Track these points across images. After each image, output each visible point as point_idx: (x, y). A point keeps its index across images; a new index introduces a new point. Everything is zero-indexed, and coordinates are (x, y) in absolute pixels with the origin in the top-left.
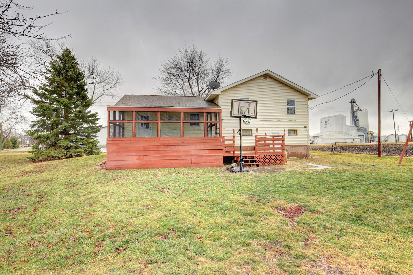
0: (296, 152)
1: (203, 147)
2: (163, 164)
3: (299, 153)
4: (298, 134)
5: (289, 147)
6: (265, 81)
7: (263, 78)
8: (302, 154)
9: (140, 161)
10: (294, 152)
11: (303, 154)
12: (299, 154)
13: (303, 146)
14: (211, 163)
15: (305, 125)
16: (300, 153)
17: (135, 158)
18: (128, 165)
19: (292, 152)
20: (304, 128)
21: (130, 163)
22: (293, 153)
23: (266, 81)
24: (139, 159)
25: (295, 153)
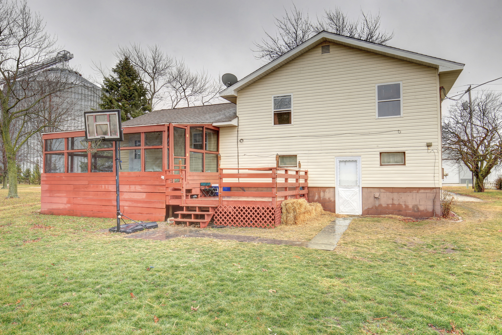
0: (403, 204)
1: (138, 188)
2: (92, 211)
3: (411, 207)
4: (406, 162)
5: (382, 190)
6: (326, 55)
7: (321, 49)
8: (418, 208)
9: (69, 205)
10: (396, 202)
11: (422, 208)
12: (410, 210)
13: (422, 191)
14: (148, 214)
15: (429, 141)
16: (413, 207)
17: (65, 200)
18: (59, 209)
19: (390, 202)
20: (426, 148)
21: (61, 206)
22: (393, 204)
23: (328, 54)
24: (68, 202)
25: (399, 204)
